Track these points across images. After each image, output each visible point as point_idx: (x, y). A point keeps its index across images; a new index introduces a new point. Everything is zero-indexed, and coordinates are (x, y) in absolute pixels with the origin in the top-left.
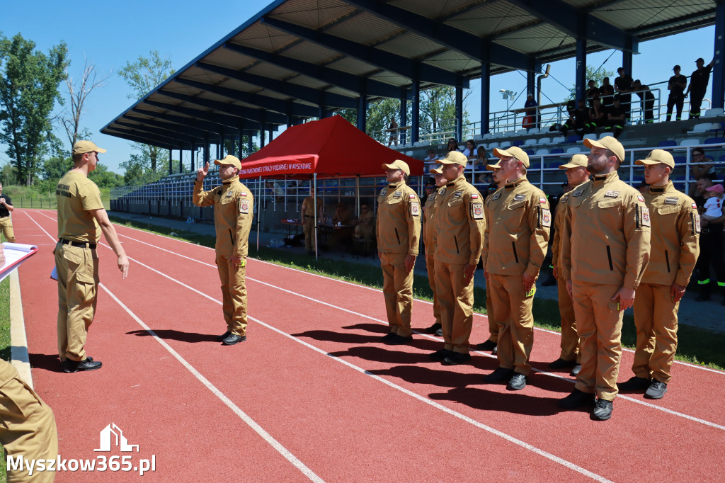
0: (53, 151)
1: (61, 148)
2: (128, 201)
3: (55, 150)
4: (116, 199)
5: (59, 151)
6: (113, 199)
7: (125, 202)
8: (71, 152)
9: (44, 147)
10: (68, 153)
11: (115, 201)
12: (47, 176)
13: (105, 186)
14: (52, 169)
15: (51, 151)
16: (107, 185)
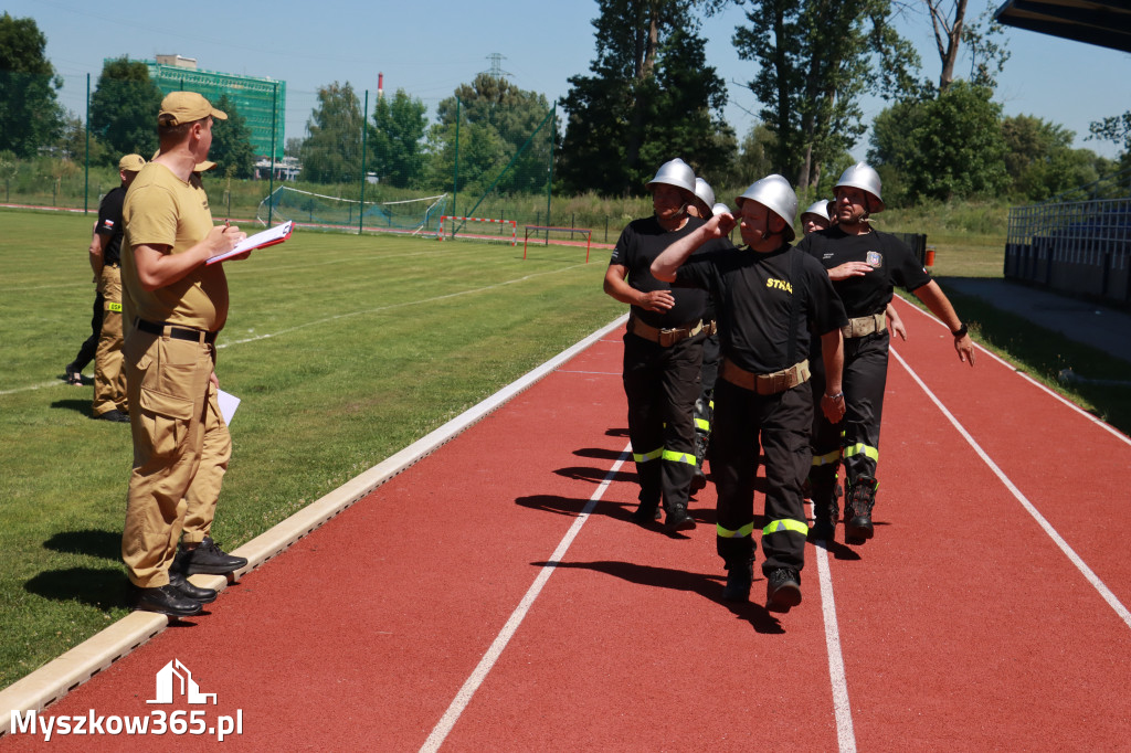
0: (887, 81)
1: (910, 70)
2: (1050, 252)
3: (893, 78)
4: (1029, 241)
5: (906, 82)
6: (1016, 241)
7: (1042, 255)
8: (937, 85)
9: (862, 68)
10: (930, 86)
11: (1027, 247)
12: (880, 160)
13: (1051, 195)
14: (899, 137)
15: (879, 81)
16: (1058, 193)
